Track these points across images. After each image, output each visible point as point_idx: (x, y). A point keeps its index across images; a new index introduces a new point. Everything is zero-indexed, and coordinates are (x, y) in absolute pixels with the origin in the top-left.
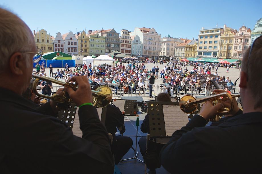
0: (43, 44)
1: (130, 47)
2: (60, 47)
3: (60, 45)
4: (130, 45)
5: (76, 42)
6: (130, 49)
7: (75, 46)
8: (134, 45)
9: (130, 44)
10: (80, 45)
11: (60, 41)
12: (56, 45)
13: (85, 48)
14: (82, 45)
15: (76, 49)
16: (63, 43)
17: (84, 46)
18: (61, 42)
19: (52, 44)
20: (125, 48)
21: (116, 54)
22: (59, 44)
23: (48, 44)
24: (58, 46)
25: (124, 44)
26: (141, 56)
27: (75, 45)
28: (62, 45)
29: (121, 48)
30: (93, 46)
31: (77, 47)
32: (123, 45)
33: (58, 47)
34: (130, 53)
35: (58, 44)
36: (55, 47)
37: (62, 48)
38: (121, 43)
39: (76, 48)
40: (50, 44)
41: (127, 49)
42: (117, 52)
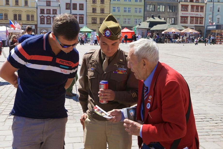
0: (17, 8)
1: (202, 11)
2: (50, 14)
3: (50, 10)
4: (202, 7)
5: (83, 4)
6: (200, 14)
7: (81, 12)
8: (220, 7)
9: (202, 4)
10: (90, 10)
11: (50, 2)
12: (42, 11)
13: (101, 14)
14: (94, 10)
15: (83, 17)
16: (56, 5)
17: (98, 11)
18: (52, 4)
19: (35, 10)
20: (189, 13)
21: (152, 24)
22: (48, 8)
23: (26, 9)
24: (45, 12)
25: (188, 5)
26: (215, 27)
27: (80, 9)
28: (53, 10)
29: (181, 13)
30: (129, 11)
31: (85, 13)
32: (185, 8)
33: (45, 15)
34: (200, 23)
35: (46, 8)
36: (39, 15)
37: (53, 15)
38: (181, 3)
39: (83, 15)
40: (30, 9)
41: (195, 14)
42: (157, 19)
